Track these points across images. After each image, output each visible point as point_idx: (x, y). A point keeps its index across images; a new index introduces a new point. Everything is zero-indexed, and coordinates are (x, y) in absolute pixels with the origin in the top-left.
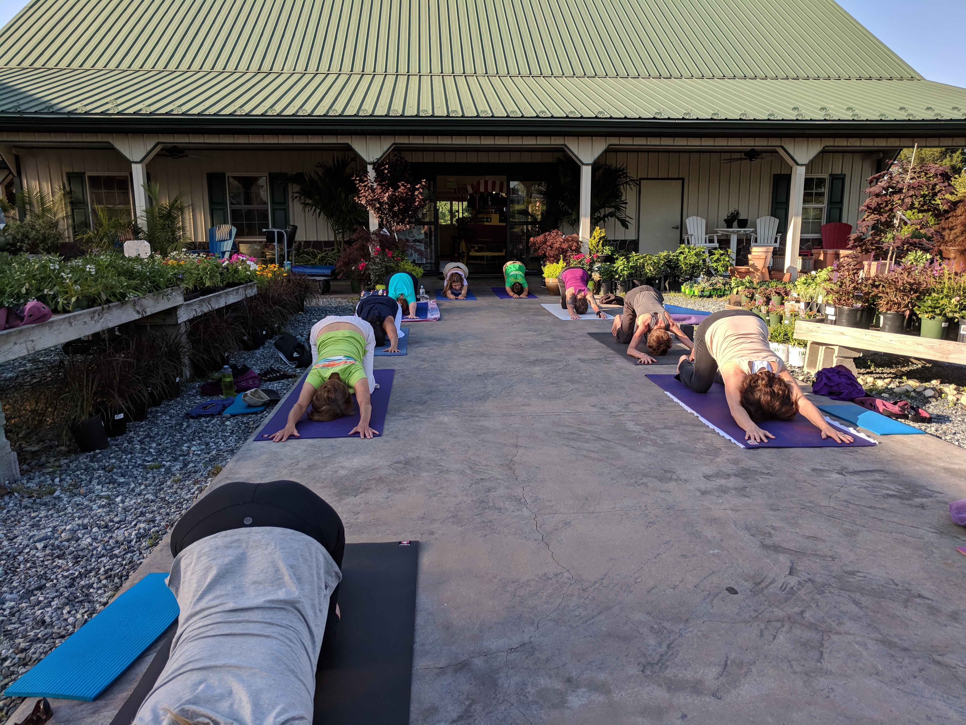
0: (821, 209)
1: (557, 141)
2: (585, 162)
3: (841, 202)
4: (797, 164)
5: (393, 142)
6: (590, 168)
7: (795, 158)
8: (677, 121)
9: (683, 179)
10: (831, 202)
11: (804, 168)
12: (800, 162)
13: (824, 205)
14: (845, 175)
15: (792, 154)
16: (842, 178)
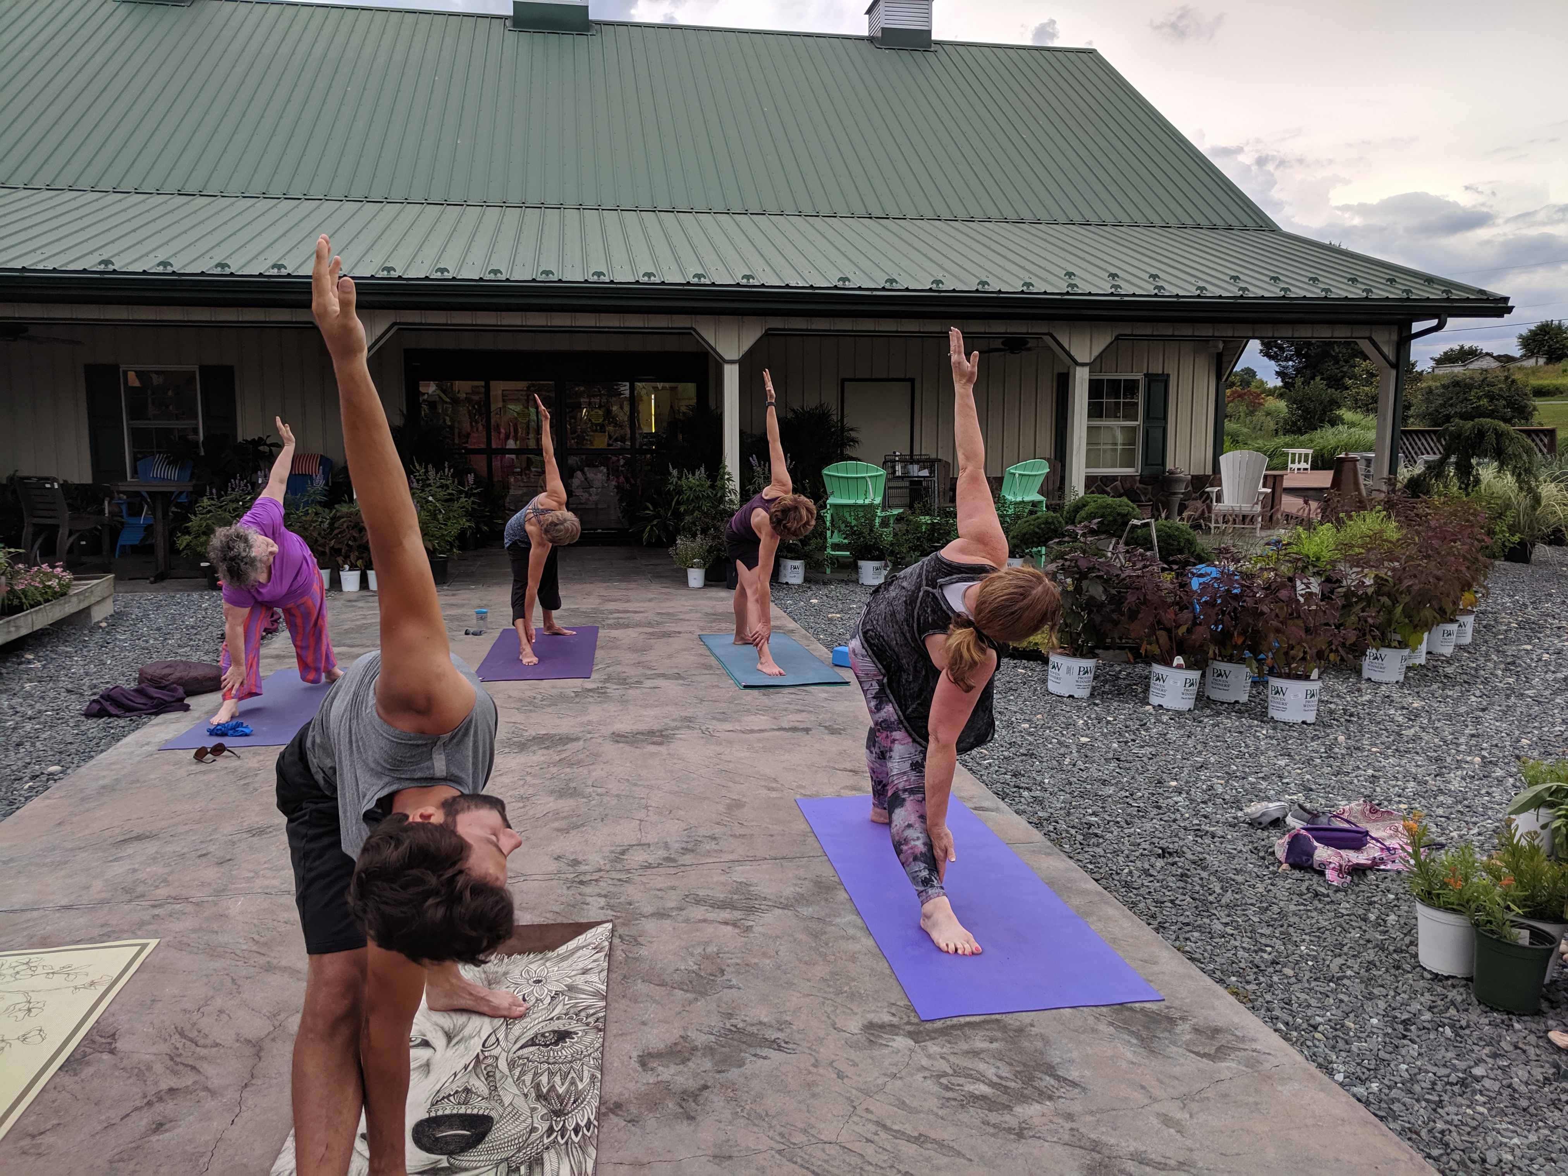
0: (1134, 429)
1: (681, 322)
2: (727, 358)
3: (1165, 418)
4: (1077, 364)
5: (392, 320)
6: (736, 367)
7: (1073, 353)
8: (875, 293)
9: (912, 381)
10: (1148, 417)
11: (1086, 370)
12: (1079, 360)
13: (1139, 422)
14: (1168, 375)
15: (1067, 347)
16: (1164, 379)
